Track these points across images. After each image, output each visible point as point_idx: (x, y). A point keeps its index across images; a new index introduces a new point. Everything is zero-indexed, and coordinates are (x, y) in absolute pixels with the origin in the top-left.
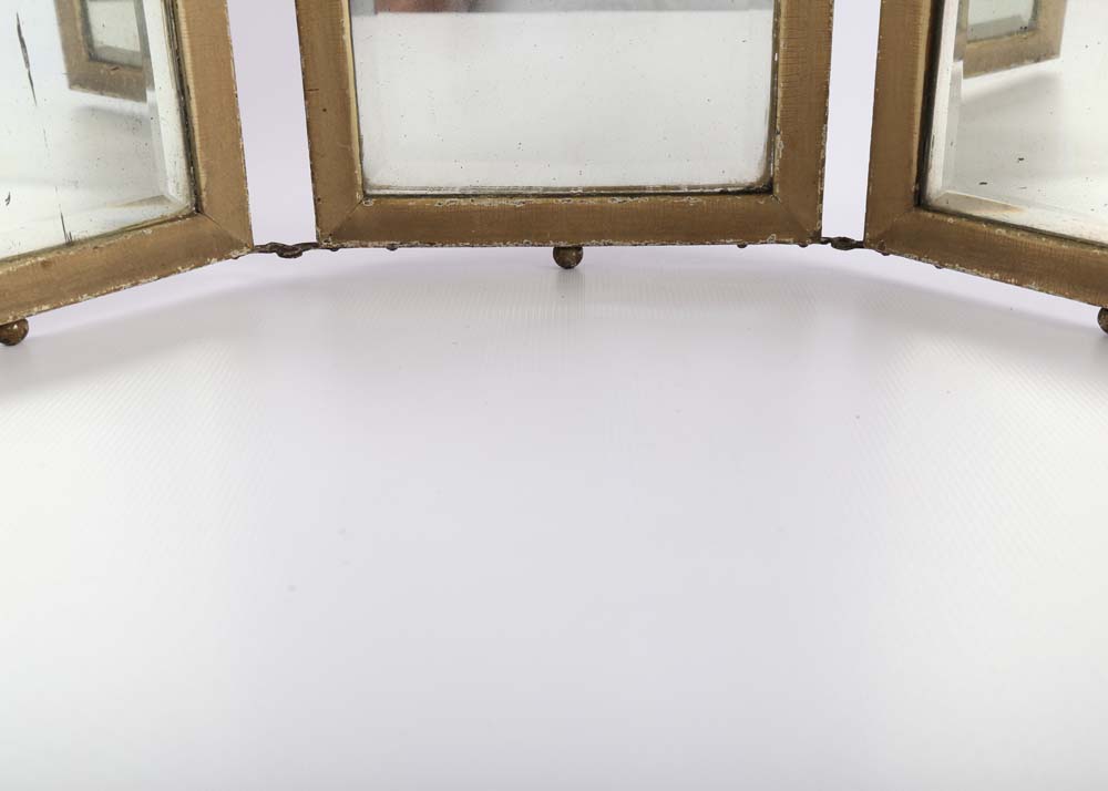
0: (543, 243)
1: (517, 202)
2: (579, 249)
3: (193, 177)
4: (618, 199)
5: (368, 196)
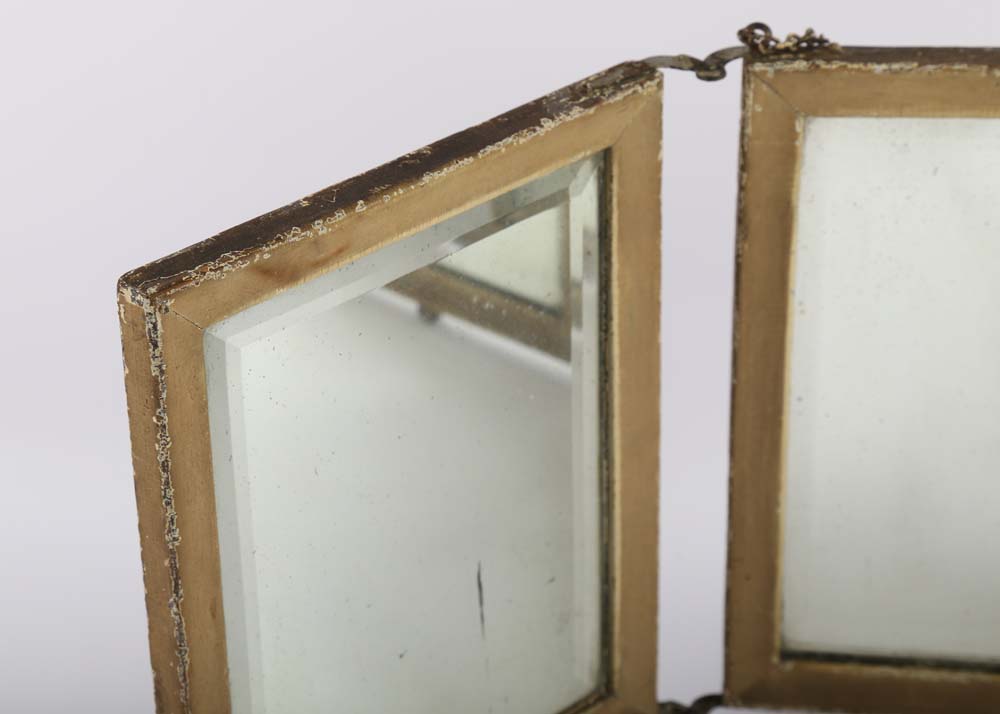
5: (787, 655)
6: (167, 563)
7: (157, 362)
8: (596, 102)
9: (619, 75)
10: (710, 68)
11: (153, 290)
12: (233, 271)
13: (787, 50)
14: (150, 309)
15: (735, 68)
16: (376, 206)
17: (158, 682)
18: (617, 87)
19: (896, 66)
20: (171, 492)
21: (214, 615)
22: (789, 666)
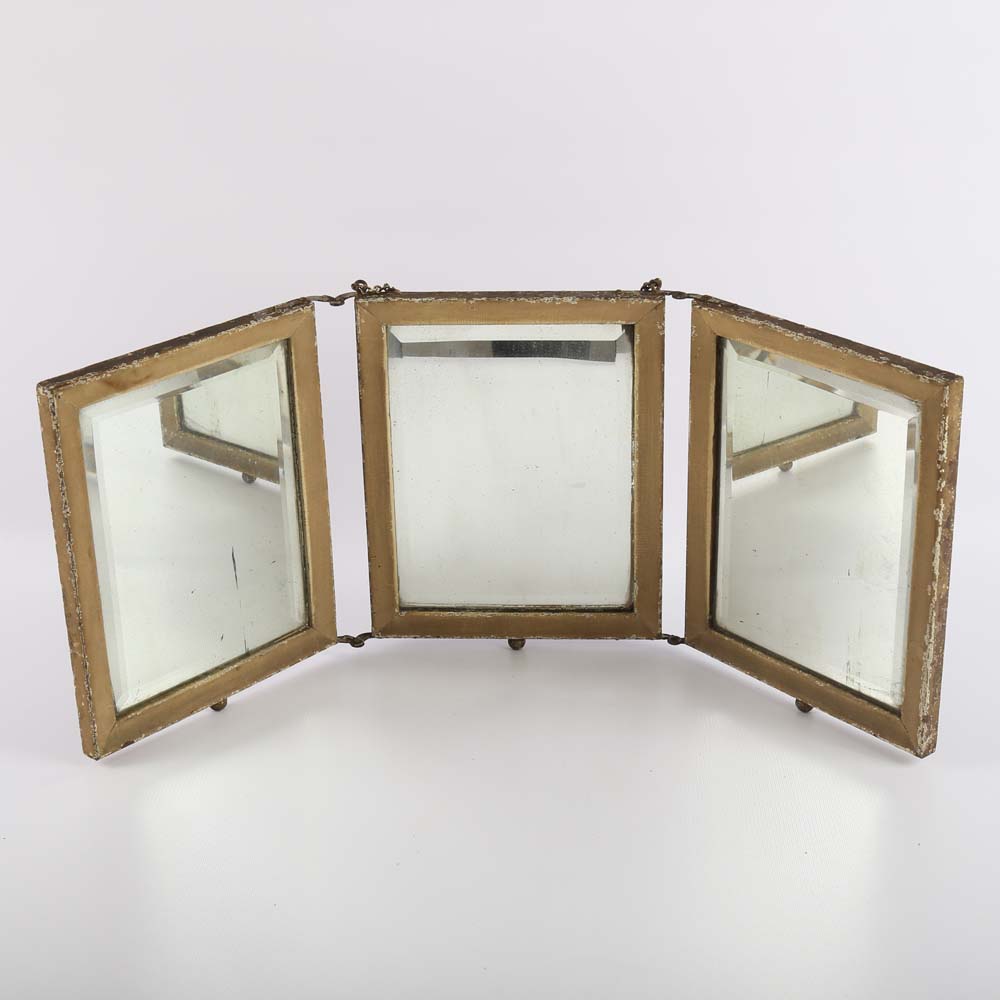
0: (503, 637)
1: (488, 615)
2: (523, 640)
3: (308, 609)
4: (545, 614)
5: (402, 609)
6: (64, 525)
7: (54, 423)
8: (280, 314)
9: (293, 303)
10: (337, 301)
11: (52, 387)
12: (92, 380)
13: (374, 293)
14: (51, 396)
15: (350, 302)
16: (164, 355)
17: (64, 590)
18: (290, 308)
19: (424, 299)
20: (65, 488)
21: (90, 555)
22: (404, 613)
